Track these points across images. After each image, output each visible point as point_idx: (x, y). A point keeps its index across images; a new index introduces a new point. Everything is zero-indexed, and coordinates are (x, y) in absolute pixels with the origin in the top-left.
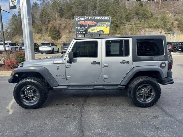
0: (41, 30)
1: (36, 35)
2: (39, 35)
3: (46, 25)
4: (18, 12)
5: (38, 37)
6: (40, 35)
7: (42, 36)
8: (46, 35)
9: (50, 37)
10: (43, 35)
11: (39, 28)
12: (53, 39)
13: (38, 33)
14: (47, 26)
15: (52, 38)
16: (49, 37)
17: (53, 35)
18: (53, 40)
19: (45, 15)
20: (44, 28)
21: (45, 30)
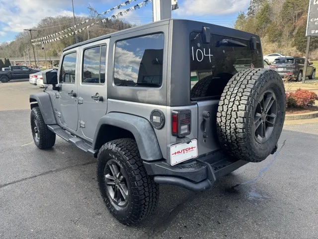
0: (280, 35)
1: (268, 46)
2: (275, 45)
3: (292, 24)
4: (249, 9)
5: (271, 48)
6: (277, 44)
7: (279, 46)
8: (288, 44)
9: (295, 48)
10: (283, 43)
11: (277, 32)
12: (300, 51)
13: (273, 42)
14: (293, 26)
15: (298, 49)
16: (293, 46)
17: (302, 42)
18: (300, 53)
19: (293, 4)
20: (286, 31)
21: (288, 34)
